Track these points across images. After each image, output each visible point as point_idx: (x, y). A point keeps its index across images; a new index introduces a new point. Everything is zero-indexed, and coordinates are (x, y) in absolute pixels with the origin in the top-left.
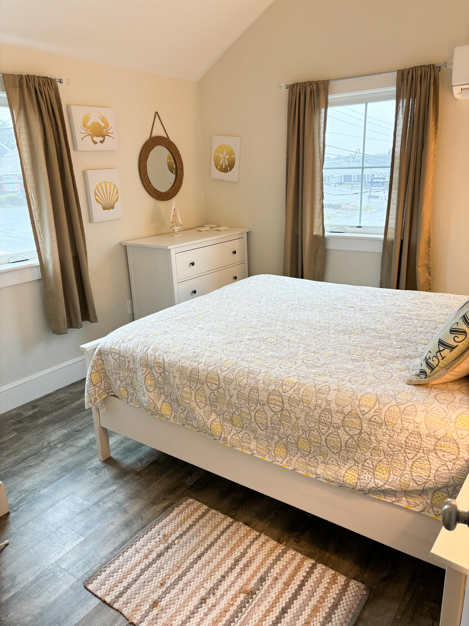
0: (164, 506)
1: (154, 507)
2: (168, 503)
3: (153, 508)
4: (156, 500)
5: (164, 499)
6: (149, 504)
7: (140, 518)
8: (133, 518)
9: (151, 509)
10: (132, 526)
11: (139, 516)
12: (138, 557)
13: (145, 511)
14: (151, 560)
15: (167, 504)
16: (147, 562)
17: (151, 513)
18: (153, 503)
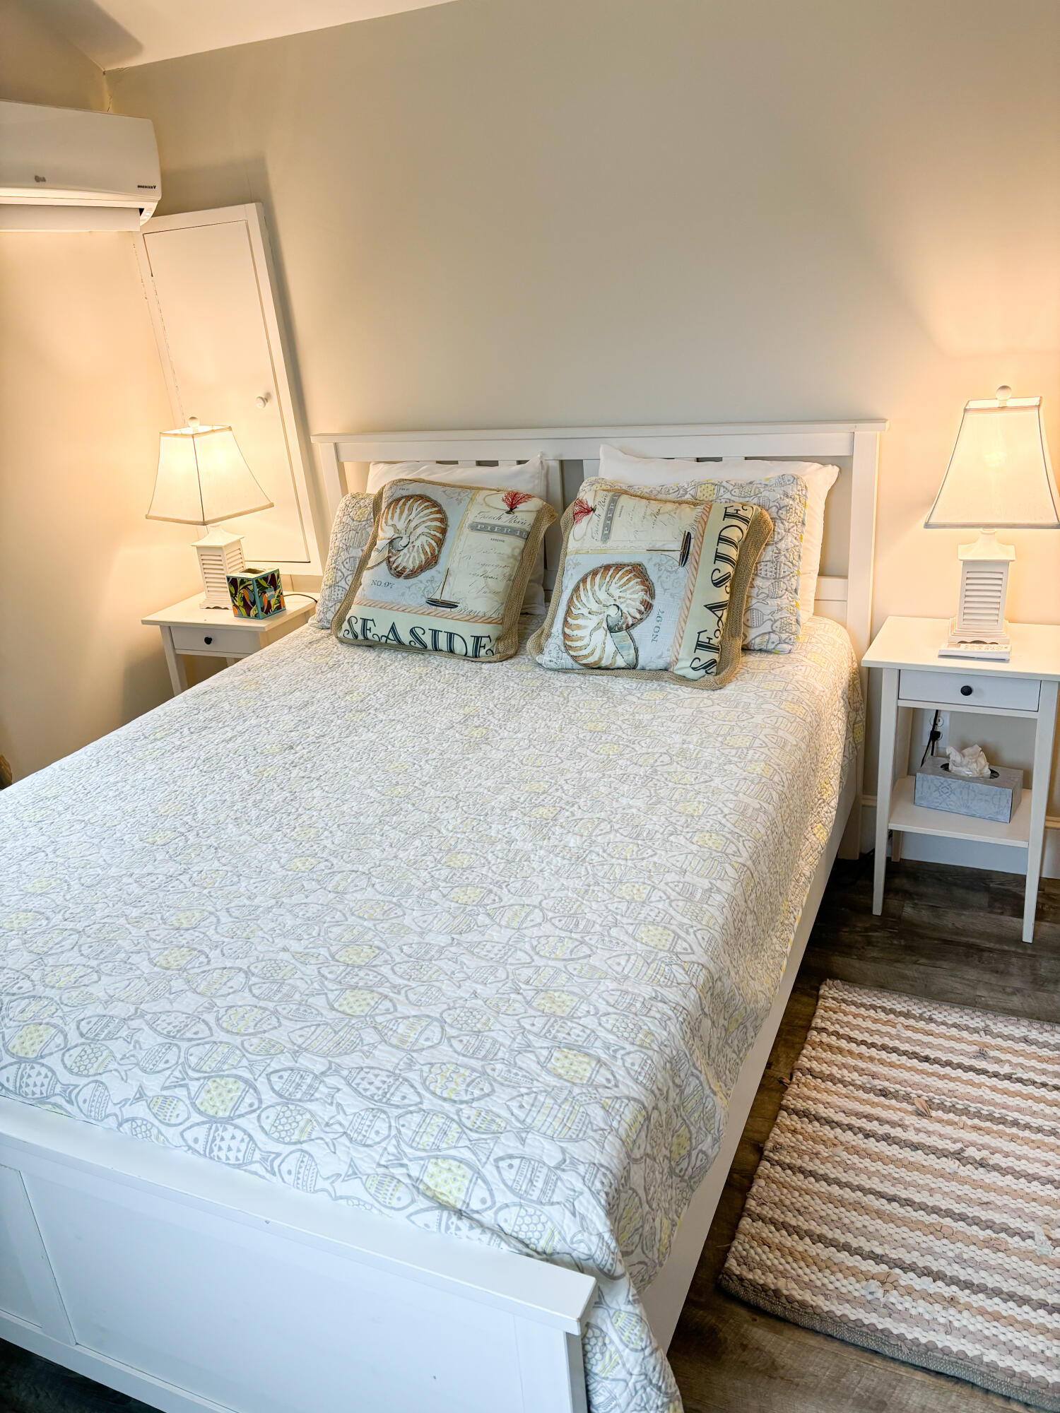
0: (770, 1336)
1: (784, 1359)
2: (755, 1329)
3: (790, 1362)
4: (757, 1369)
5: (744, 1347)
6: (779, 1380)
7: (839, 1382)
8: (850, 1401)
9: (796, 1365)
10: (878, 1389)
11: (834, 1389)
12: (964, 1320)
13: (811, 1379)
14: (954, 1288)
15: (761, 1331)
16: (963, 1296)
17: (811, 1358)
18: (771, 1370)
